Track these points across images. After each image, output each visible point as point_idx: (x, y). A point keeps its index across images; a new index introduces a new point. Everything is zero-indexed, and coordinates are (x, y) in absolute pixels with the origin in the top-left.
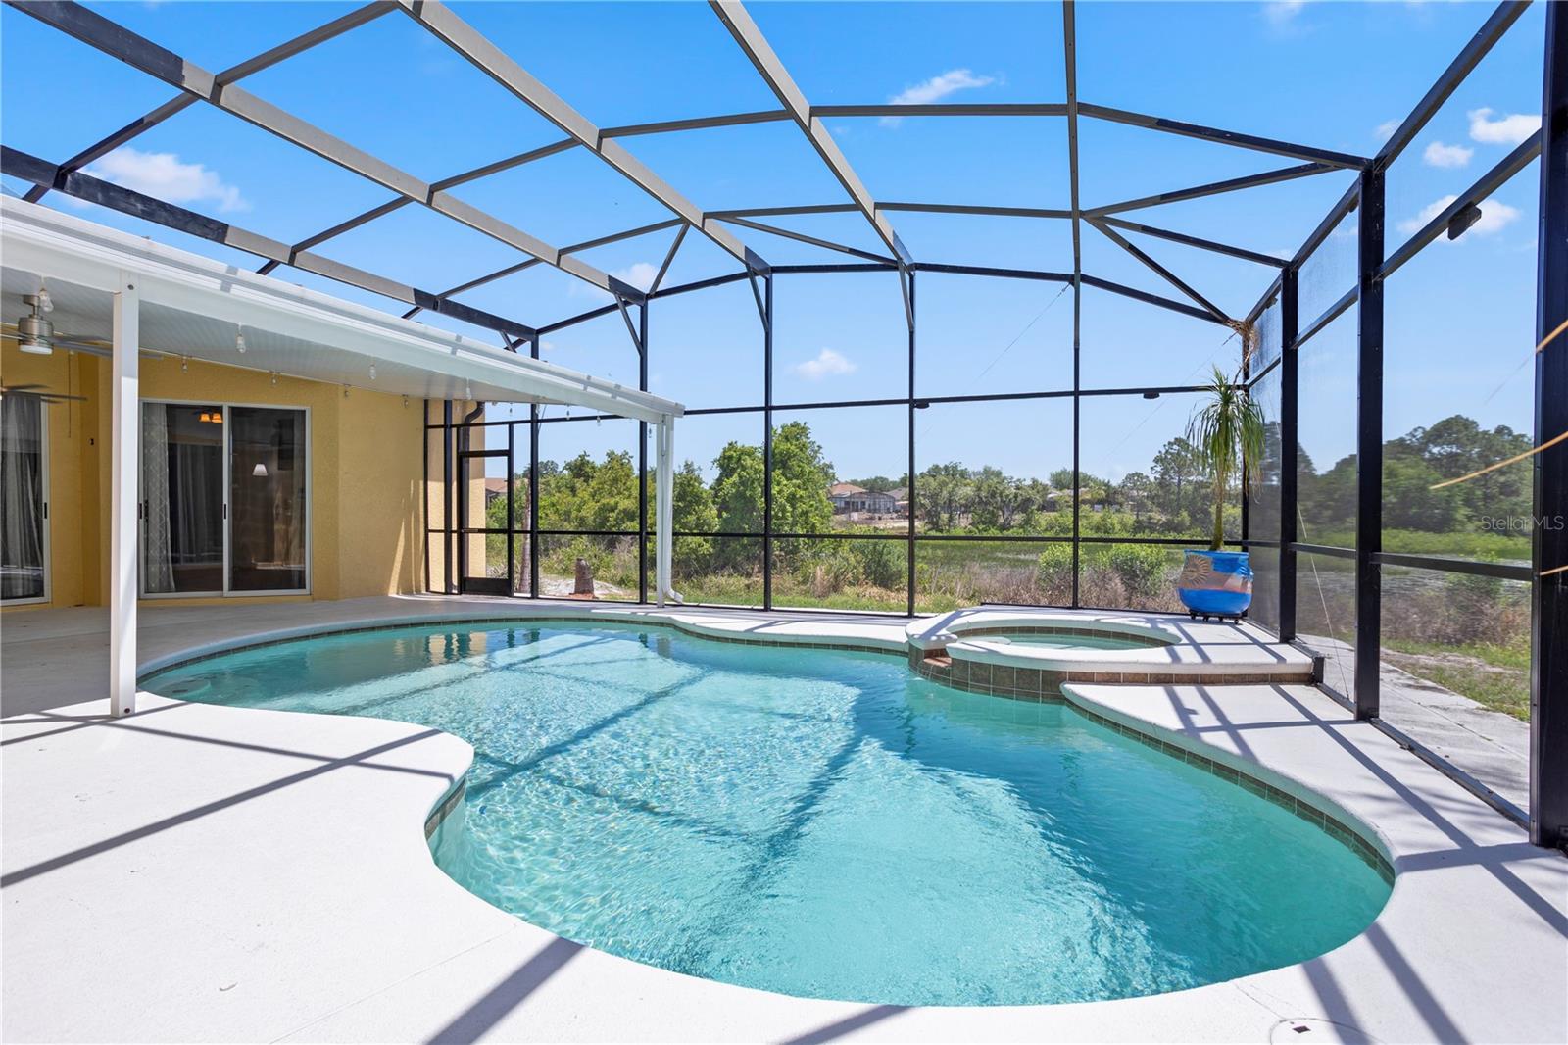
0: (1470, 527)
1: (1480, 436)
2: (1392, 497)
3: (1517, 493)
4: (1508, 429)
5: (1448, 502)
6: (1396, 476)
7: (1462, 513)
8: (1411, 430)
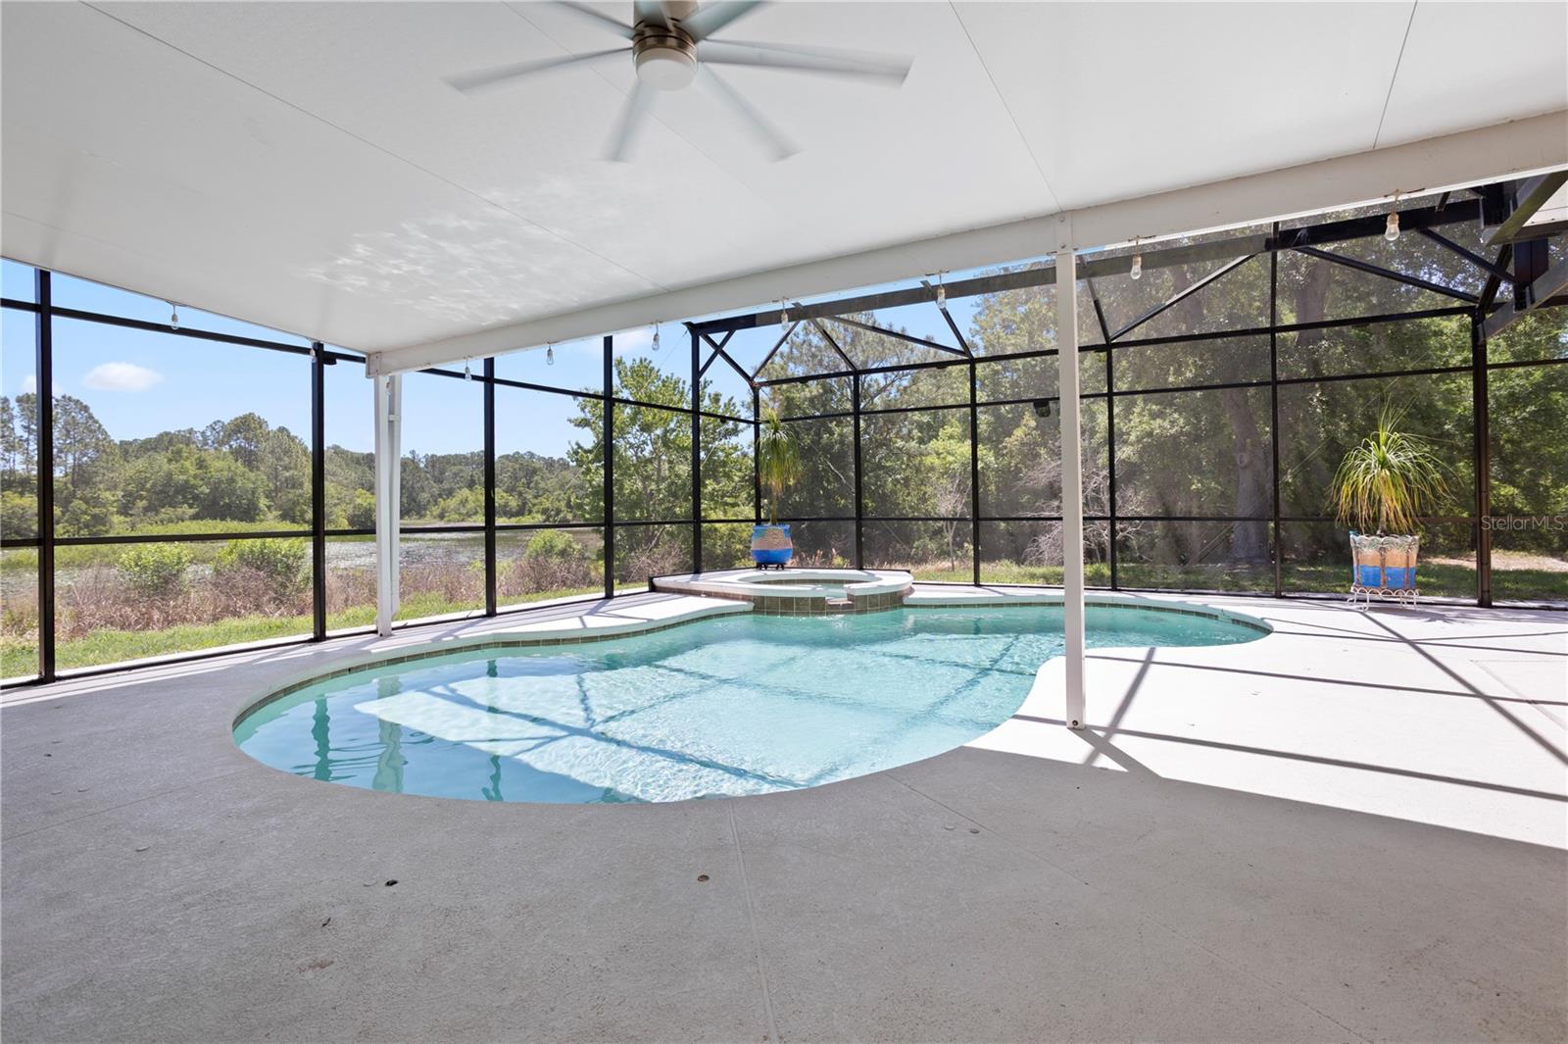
0: (270, 516)
1: (271, 434)
2: (204, 487)
3: (301, 485)
4: (287, 430)
5: (253, 493)
6: (206, 467)
7: (263, 503)
8: (211, 422)
